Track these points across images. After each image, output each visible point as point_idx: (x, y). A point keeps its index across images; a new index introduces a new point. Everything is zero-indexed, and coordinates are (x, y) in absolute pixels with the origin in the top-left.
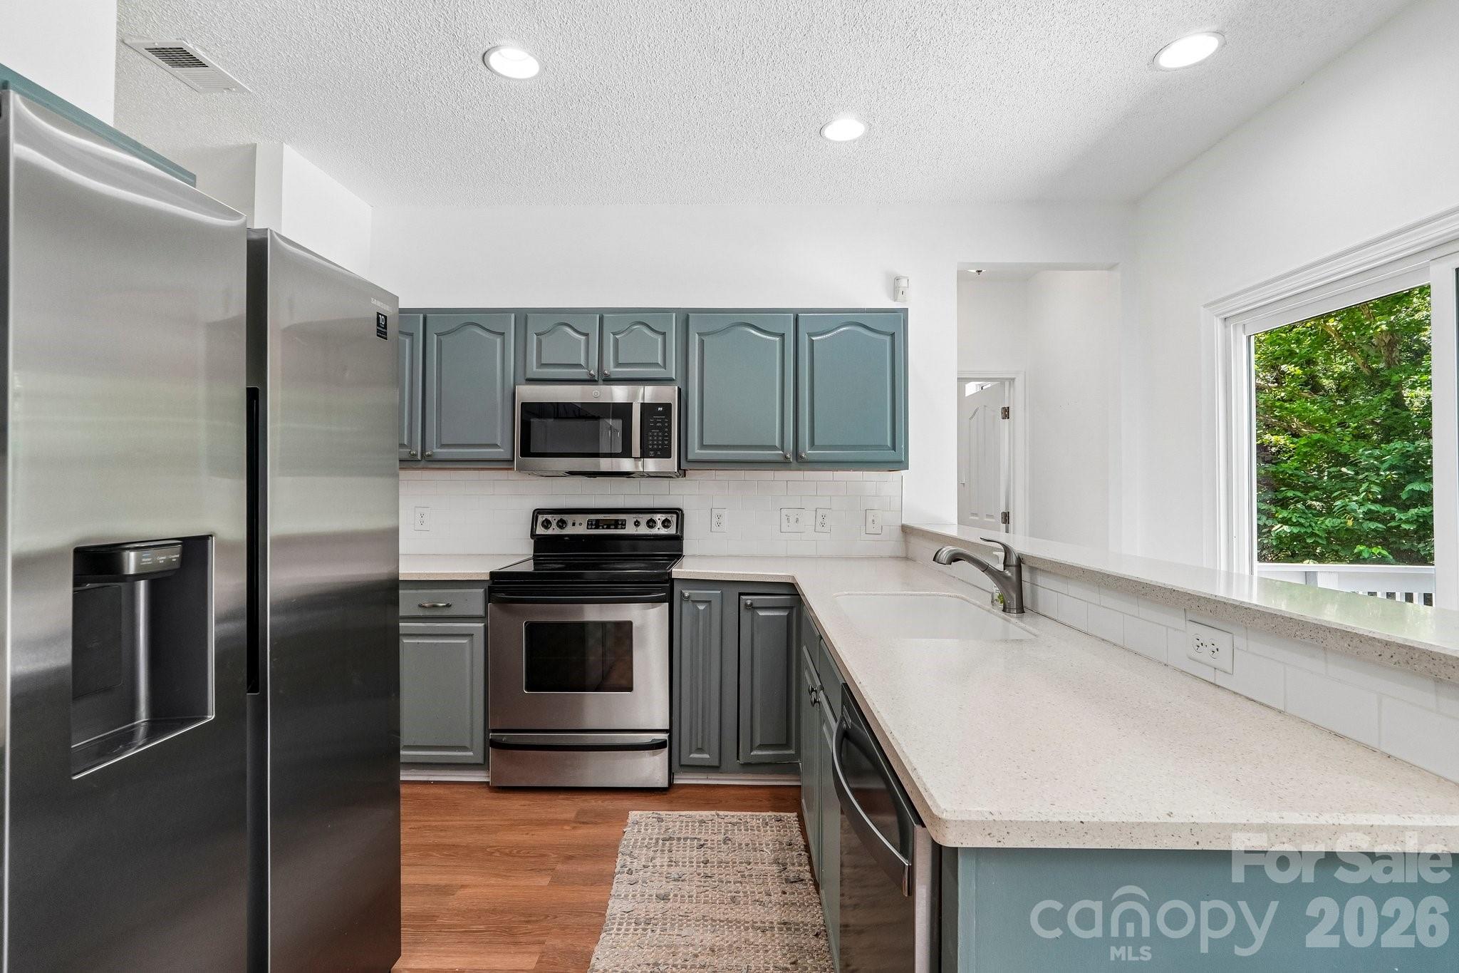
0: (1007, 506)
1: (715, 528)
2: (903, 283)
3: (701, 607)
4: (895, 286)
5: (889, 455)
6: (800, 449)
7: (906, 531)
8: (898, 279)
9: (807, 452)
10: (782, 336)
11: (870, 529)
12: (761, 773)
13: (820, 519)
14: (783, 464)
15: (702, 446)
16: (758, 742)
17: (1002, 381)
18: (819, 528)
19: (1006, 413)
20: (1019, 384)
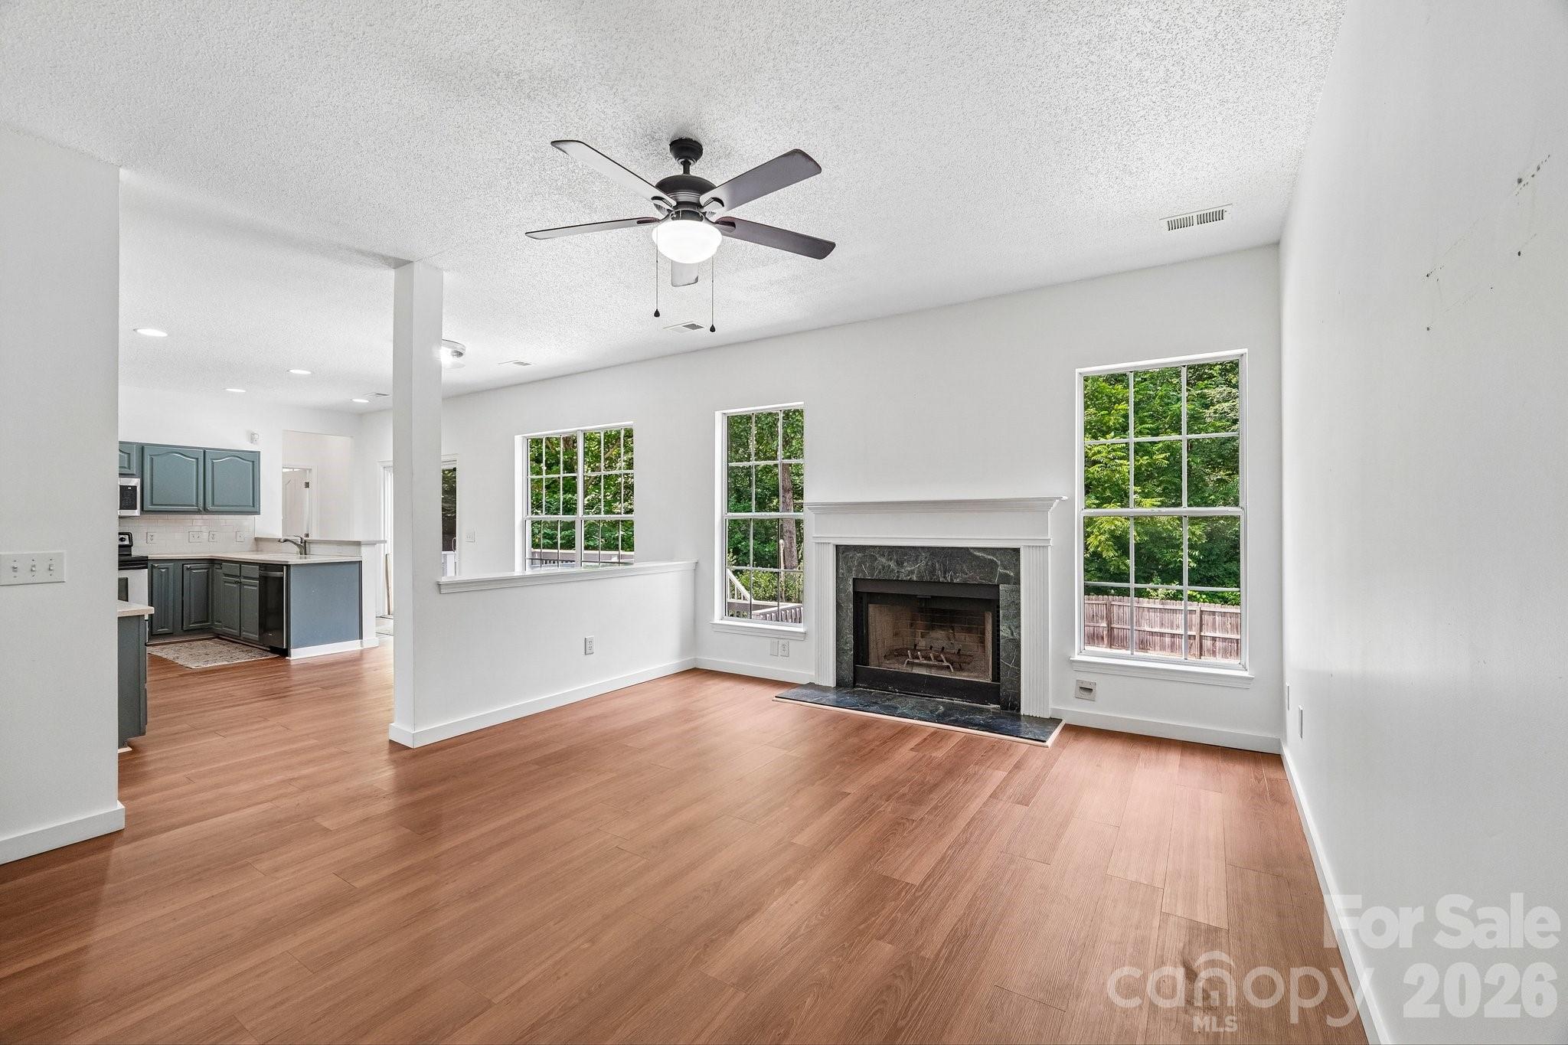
0: (308, 528)
1: (149, 540)
2: (256, 436)
3: (163, 570)
4: (252, 438)
5: (251, 509)
6: (207, 506)
7: (256, 539)
8: (253, 434)
9: (210, 507)
10: (197, 459)
11: (238, 539)
12: (195, 634)
13: (211, 536)
14: (198, 512)
15: (152, 504)
16: (193, 621)
17: (305, 470)
18: (211, 540)
19: (307, 485)
20: (314, 471)
